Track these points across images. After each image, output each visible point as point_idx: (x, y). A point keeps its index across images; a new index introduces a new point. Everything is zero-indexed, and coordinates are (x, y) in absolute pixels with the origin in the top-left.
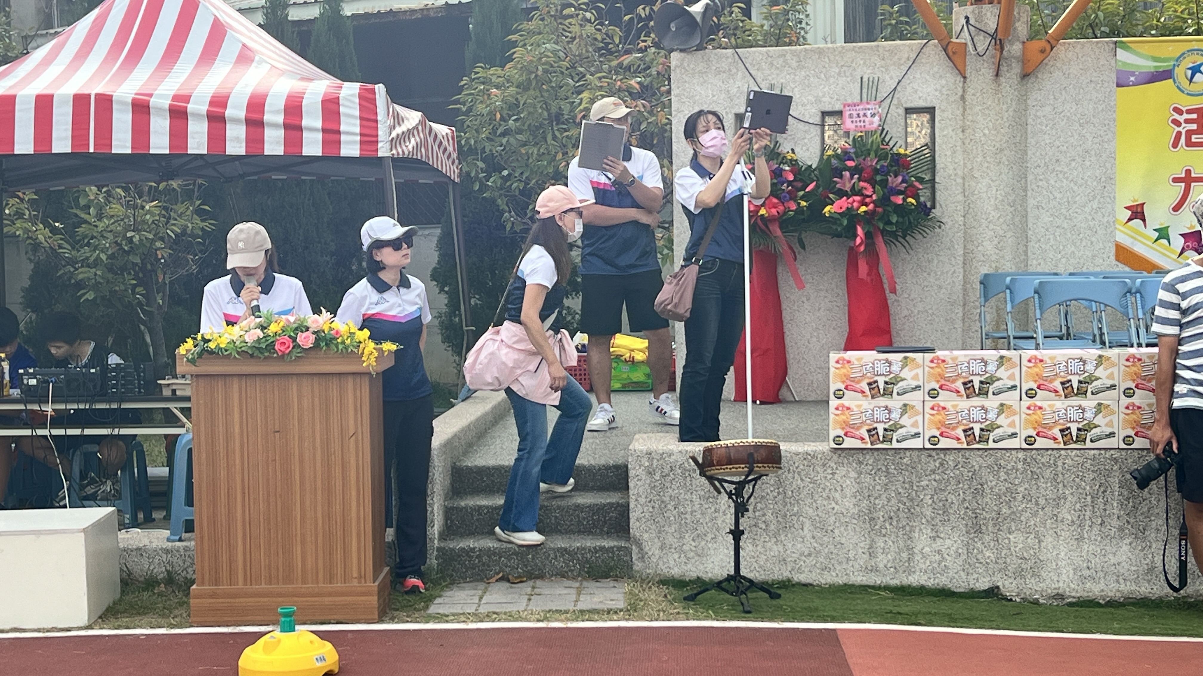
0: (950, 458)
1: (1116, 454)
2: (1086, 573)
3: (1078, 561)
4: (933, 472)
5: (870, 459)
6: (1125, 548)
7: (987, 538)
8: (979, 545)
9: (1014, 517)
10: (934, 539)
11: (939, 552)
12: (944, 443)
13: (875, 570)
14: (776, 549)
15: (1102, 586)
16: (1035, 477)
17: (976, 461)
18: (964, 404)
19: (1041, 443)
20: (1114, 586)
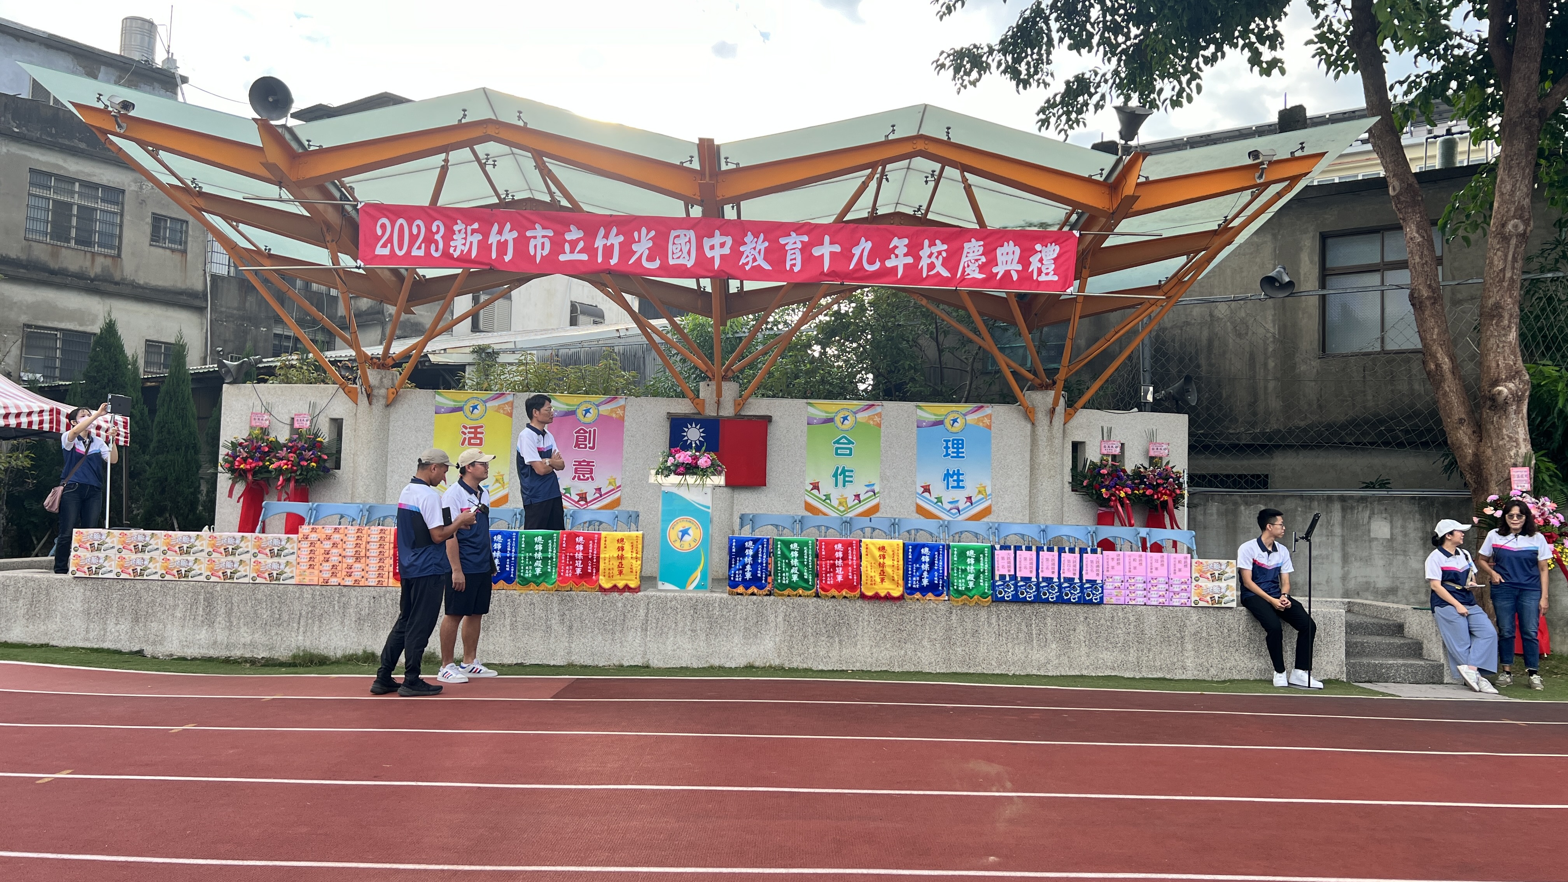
0: (127, 583)
1: (203, 584)
2: (185, 643)
3: (182, 638)
4: (119, 590)
5: (90, 583)
6: (204, 632)
7: (141, 625)
8: (137, 628)
9: (154, 614)
10: (116, 624)
11: (118, 631)
12: (123, 576)
13: (88, 640)
14: (43, 628)
15: (192, 650)
16: (165, 594)
17: (139, 585)
18: (134, 556)
19: (168, 577)
20: (197, 651)
